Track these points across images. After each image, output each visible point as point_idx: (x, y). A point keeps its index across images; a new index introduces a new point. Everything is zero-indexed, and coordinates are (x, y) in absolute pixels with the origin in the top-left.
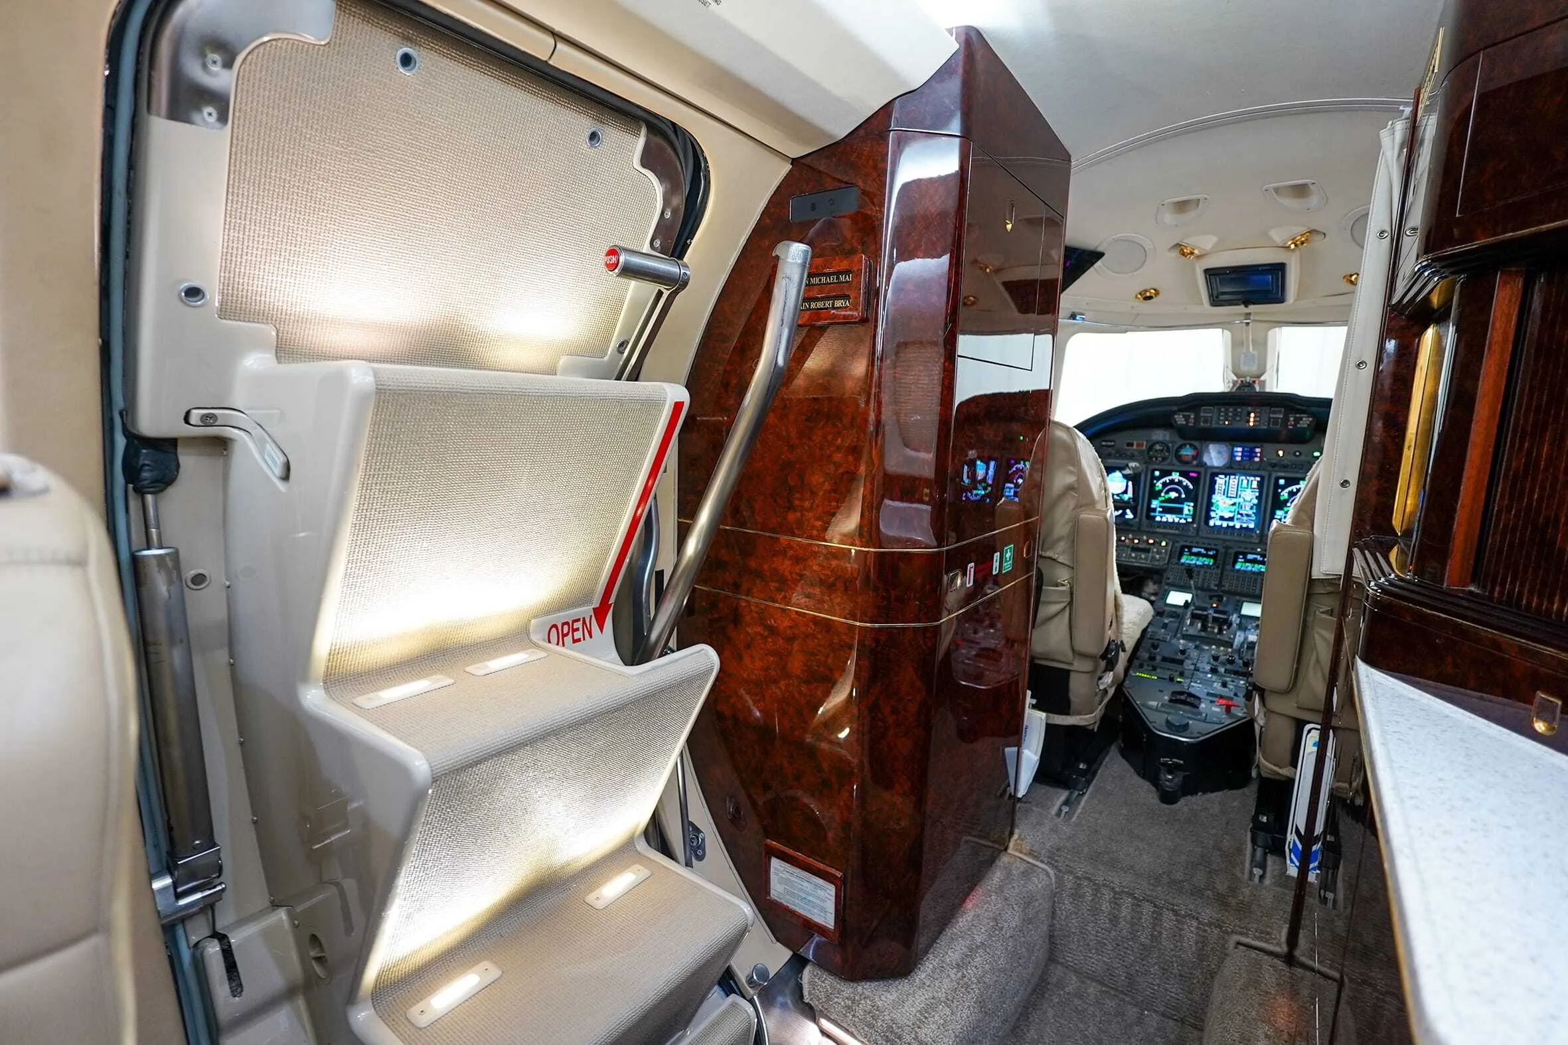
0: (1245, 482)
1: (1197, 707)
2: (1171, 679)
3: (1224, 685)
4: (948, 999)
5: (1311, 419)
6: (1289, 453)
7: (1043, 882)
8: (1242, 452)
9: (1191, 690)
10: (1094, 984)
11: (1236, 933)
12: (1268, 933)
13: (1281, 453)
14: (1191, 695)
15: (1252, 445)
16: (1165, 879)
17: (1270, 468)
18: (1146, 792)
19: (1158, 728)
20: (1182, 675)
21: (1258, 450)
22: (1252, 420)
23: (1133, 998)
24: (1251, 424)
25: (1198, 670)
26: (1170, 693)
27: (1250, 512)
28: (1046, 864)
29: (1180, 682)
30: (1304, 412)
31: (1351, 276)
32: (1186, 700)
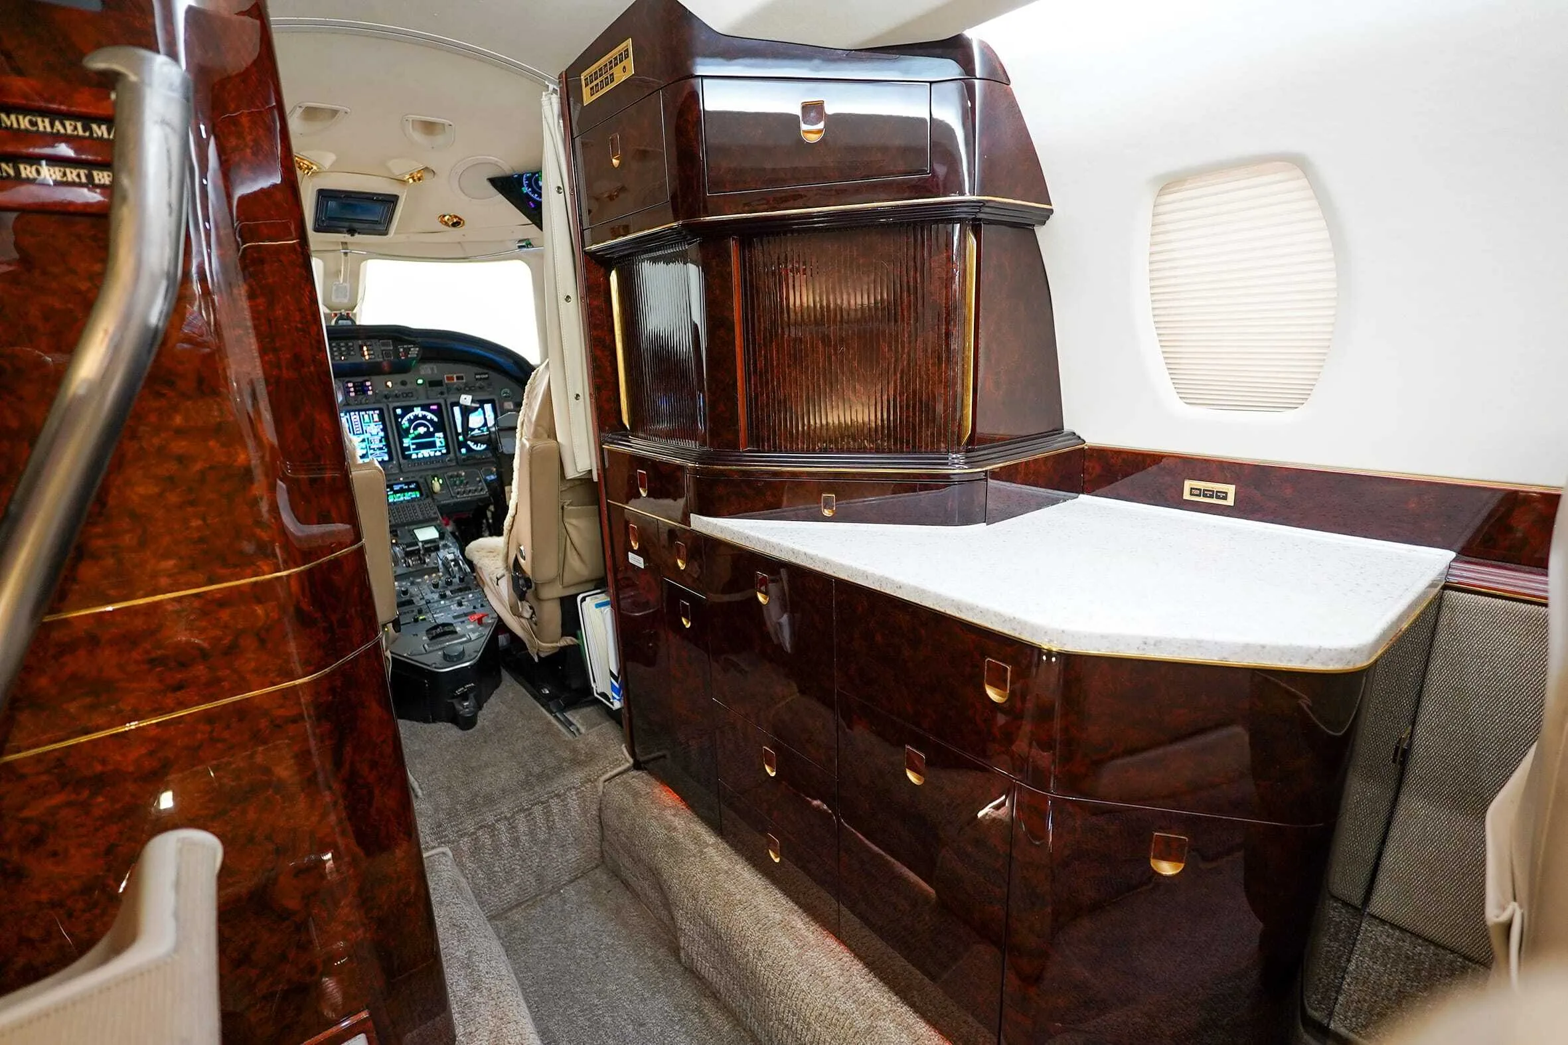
0: (366, 417)
1: (456, 632)
2: (416, 620)
3: (460, 604)
4: (502, 1019)
5: (417, 349)
6: (396, 384)
7: (449, 863)
8: (354, 386)
9: (439, 621)
10: (514, 911)
11: (601, 776)
12: (617, 760)
13: (389, 384)
14: (444, 625)
15: (360, 379)
16: (533, 779)
17: (384, 400)
18: (447, 732)
19: (440, 666)
20: (420, 612)
21: (368, 383)
22: (366, 353)
23: (544, 892)
24: (367, 357)
25: (430, 602)
26: (425, 632)
27: (381, 445)
28: (439, 846)
29: (424, 619)
30: (411, 342)
31: (444, 216)
32: (442, 631)
